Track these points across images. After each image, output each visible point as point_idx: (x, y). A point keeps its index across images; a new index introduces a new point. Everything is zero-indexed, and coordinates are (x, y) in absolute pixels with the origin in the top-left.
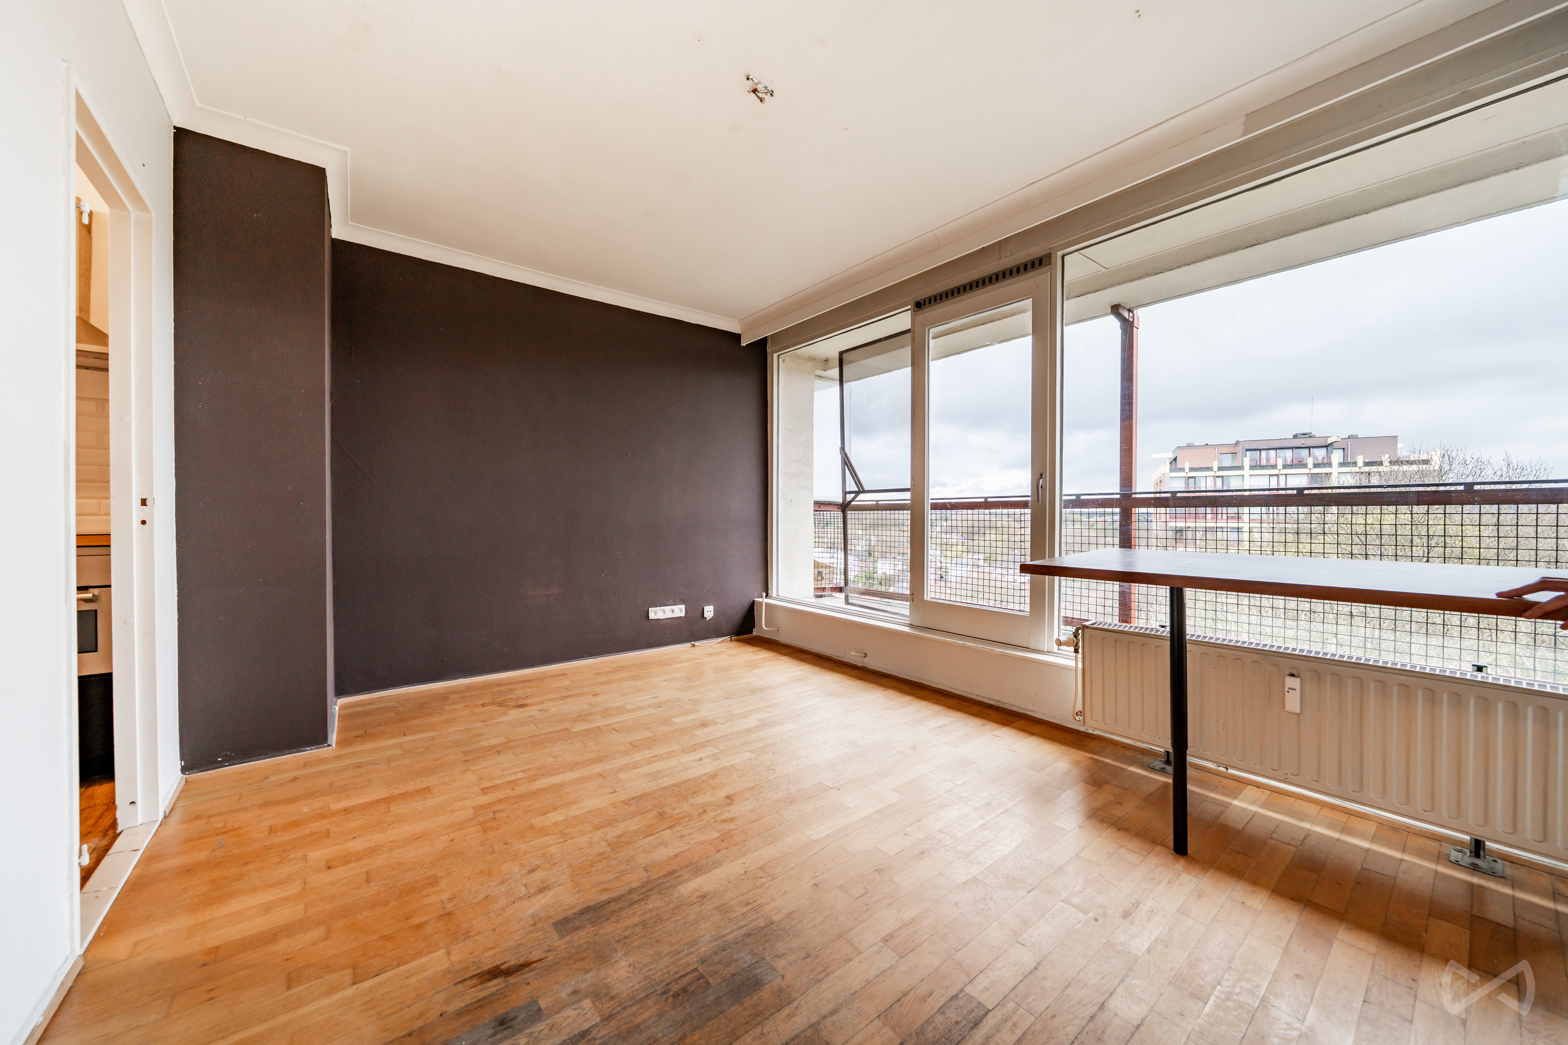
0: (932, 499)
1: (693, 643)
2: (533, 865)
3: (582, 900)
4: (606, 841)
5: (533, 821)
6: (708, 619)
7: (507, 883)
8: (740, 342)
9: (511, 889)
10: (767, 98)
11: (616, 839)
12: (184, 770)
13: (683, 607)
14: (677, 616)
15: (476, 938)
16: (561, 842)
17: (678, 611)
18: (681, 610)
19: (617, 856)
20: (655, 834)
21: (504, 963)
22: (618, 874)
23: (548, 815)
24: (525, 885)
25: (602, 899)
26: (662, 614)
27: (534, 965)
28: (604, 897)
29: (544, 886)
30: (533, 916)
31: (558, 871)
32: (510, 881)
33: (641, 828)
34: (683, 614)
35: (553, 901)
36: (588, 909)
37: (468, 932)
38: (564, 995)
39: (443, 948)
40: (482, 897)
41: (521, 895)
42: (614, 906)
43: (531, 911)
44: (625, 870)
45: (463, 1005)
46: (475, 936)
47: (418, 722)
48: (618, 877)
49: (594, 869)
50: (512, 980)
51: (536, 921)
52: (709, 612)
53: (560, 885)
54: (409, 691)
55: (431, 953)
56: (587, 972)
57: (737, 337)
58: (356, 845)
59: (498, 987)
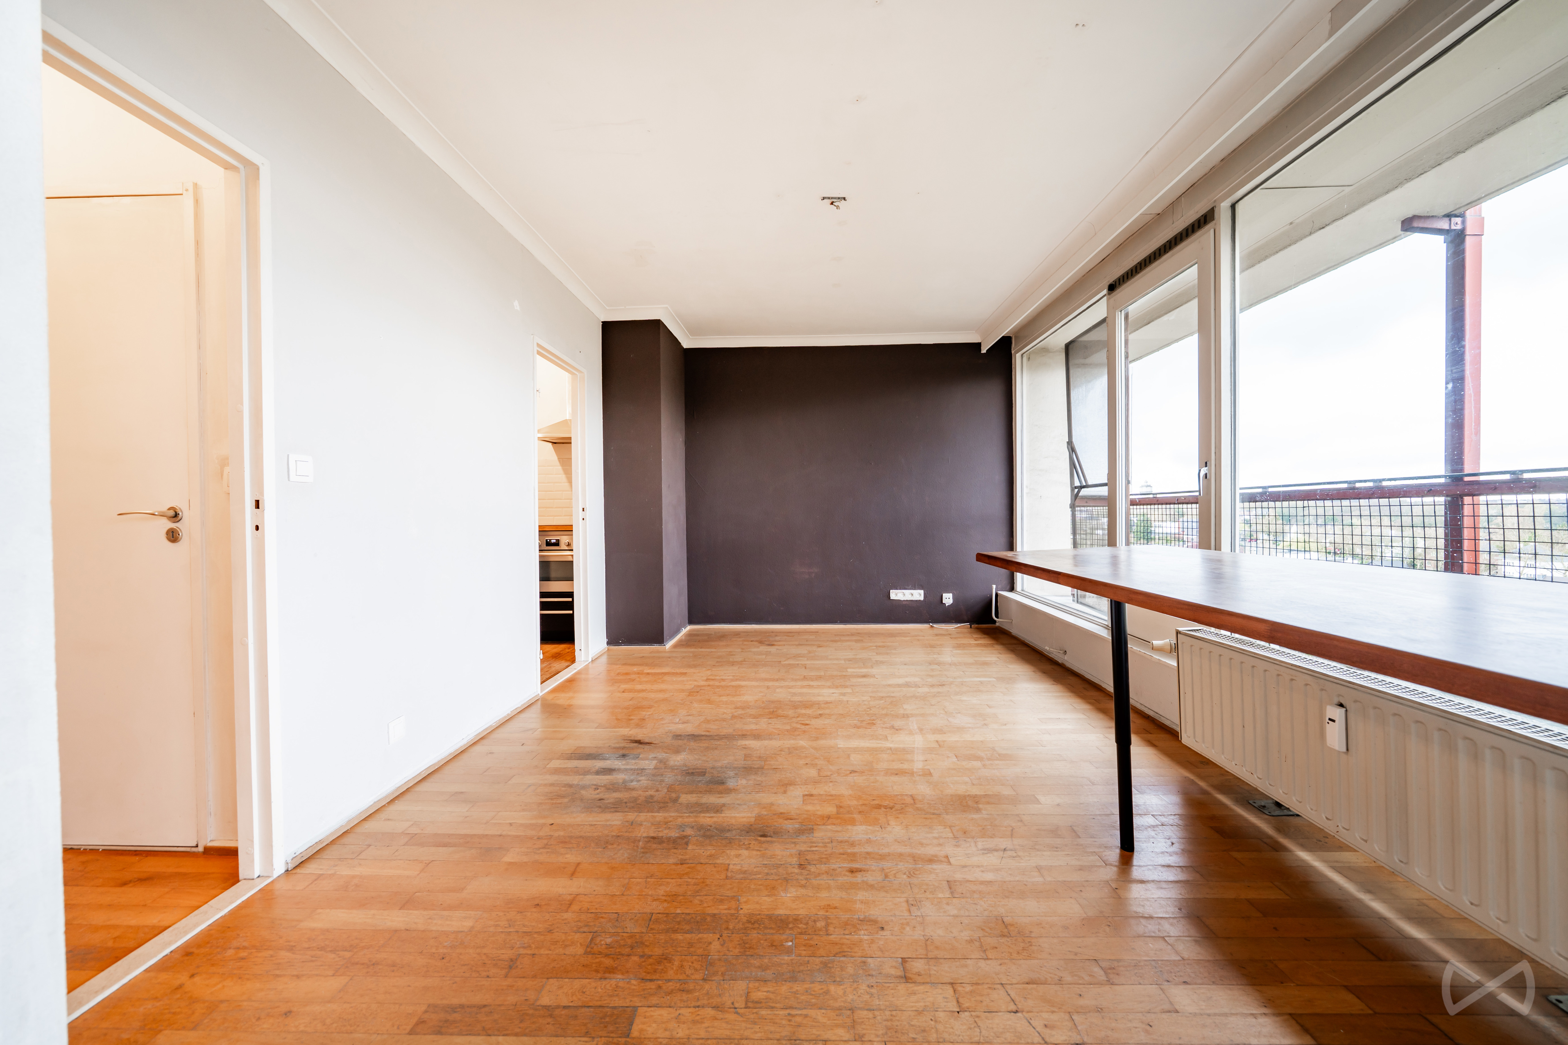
1: (931, 624)
2: (693, 713)
3: (694, 732)
4: (733, 714)
5: (714, 697)
6: (947, 605)
7: (675, 716)
8: (980, 350)
9: (674, 719)
11: (738, 715)
12: (608, 643)
13: (922, 592)
14: (916, 599)
15: (644, 730)
16: (713, 709)
17: (918, 595)
18: (920, 595)
19: (729, 721)
20: (759, 718)
21: (644, 740)
23: (723, 697)
24: (680, 720)
25: (702, 734)
26: (902, 596)
27: (652, 744)
28: (704, 733)
29: (687, 722)
31: (698, 719)
32: (677, 716)
33: (756, 714)
34: (922, 598)
35: (684, 728)
36: (693, 735)
37: (644, 727)
38: (650, 757)
39: (631, 729)
40: (661, 718)
41: (675, 722)
42: (703, 738)
44: (725, 728)
45: (618, 746)
47: (713, 643)
48: (719, 729)
49: (713, 723)
50: (640, 746)
51: (669, 732)
52: (948, 599)
53: (693, 724)
54: (725, 628)
55: (627, 729)
56: (666, 753)
57: (978, 345)
58: (639, 687)
59: (634, 746)
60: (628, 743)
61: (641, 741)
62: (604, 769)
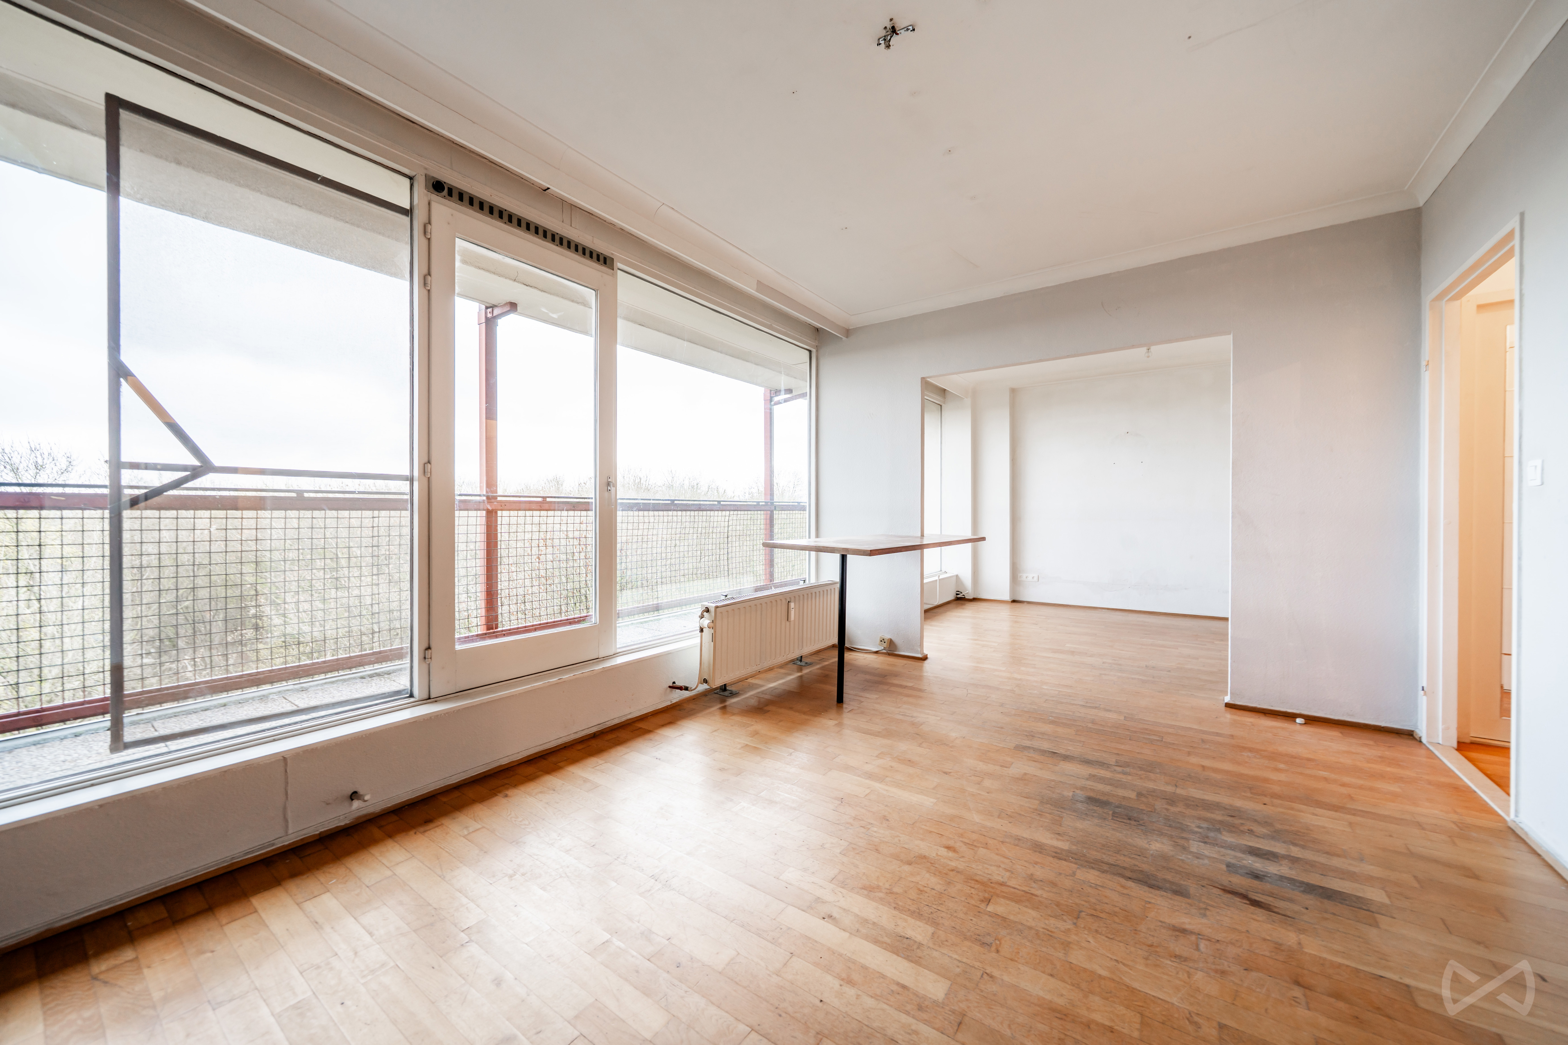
2: (1175, 964)
3: (1150, 895)
4: (1075, 924)
5: (1136, 1034)
7: (1218, 967)
9: (1215, 957)
11: (1065, 917)
15: (1268, 938)
16: (1124, 964)
19: (1083, 903)
20: (1023, 891)
21: (1246, 903)
22: (1100, 889)
23: (1107, 1023)
24: (1197, 948)
25: (1133, 883)
27: (1220, 887)
28: (1130, 884)
29: (1177, 933)
30: (1204, 915)
31: (1153, 936)
32: (1213, 967)
33: (1026, 907)
35: (1177, 913)
36: (1151, 886)
37: (1276, 948)
39: (1306, 953)
40: (1254, 974)
41: (1207, 943)
43: (1204, 921)
44: (1091, 886)
46: (1269, 940)
48: (1102, 887)
49: (1117, 909)
51: (1204, 912)
53: (1161, 921)
55: (1320, 957)
59: (1256, 894)
60: (1272, 904)
61: (1248, 902)
62: (1268, 859)
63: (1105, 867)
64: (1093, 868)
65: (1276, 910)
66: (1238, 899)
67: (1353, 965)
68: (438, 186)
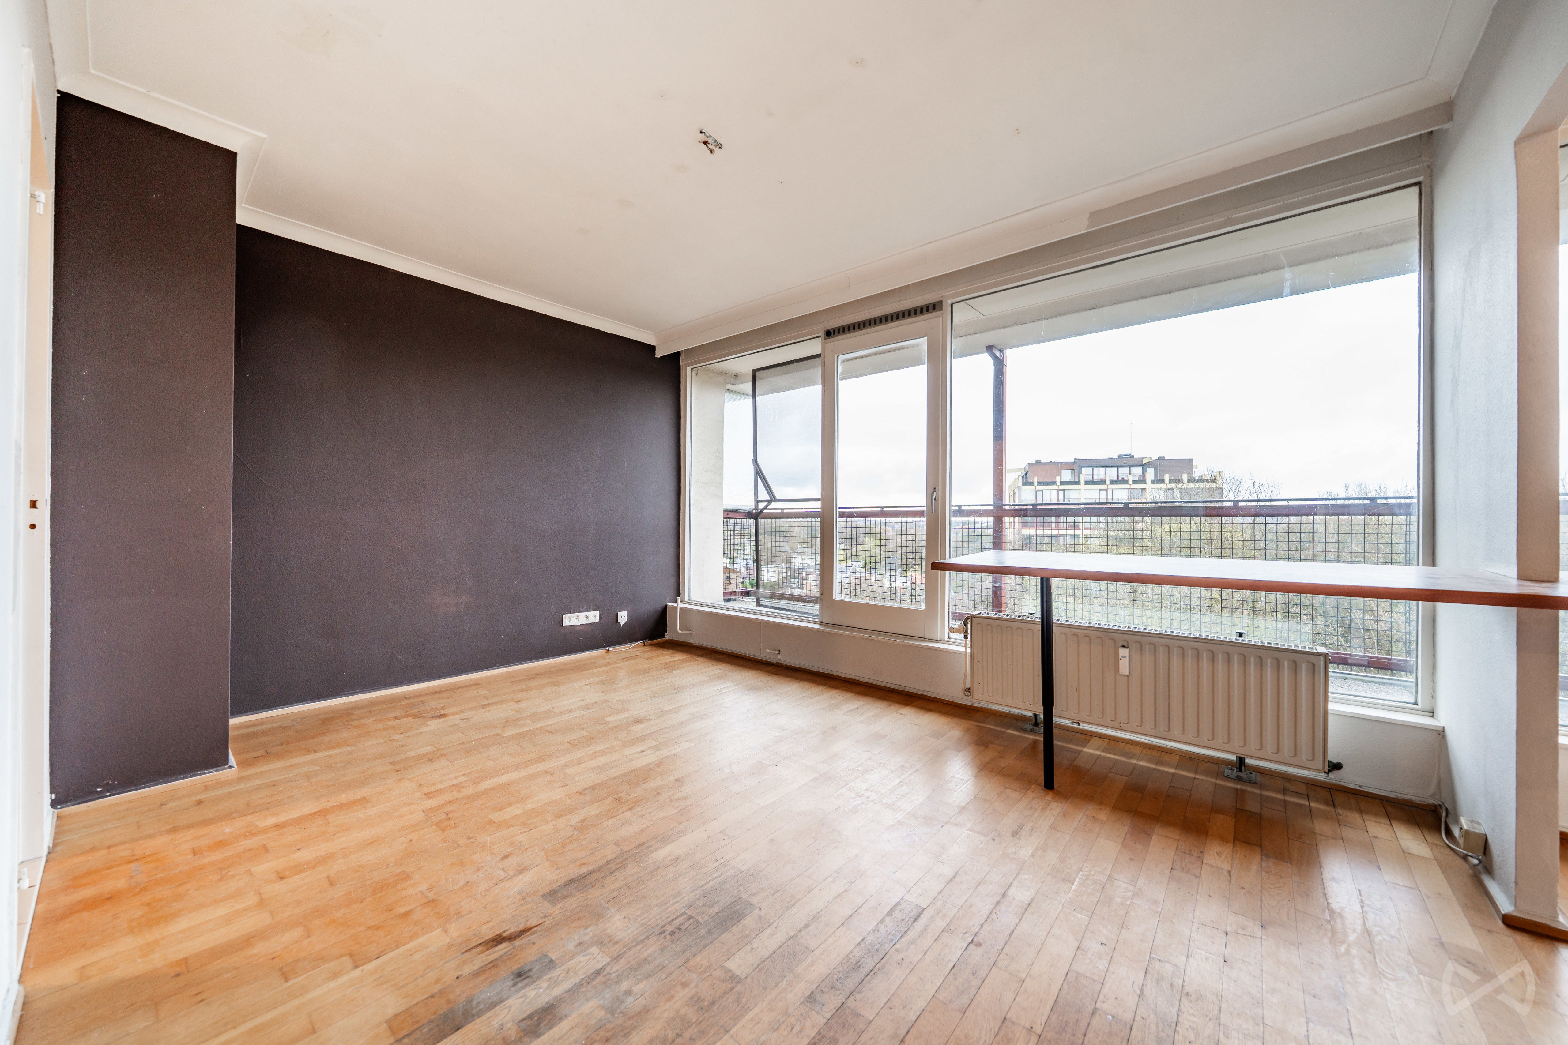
0: (840, 508)
1: (607, 648)
2: (505, 852)
3: (563, 875)
4: (571, 826)
5: (490, 816)
6: (622, 624)
7: (483, 870)
8: (654, 354)
9: (490, 874)
10: (716, 150)
11: (580, 824)
13: (597, 613)
14: (591, 622)
15: (469, 916)
16: (526, 832)
17: (592, 617)
18: (596, 616)
19: (585, 837)
20: (617, 815)
21: (505, 932)
22: (591, 851)
23: (505, 810)
24: (502, 869)
25: (583, 872)
26: (576, 620)
27: (535, 929)
28: (584, 870)
29: (522, 868)
30: (519, 893)
31: (531, 855)
32: (486, 868)
33: (602, 812)
34: (597, 620)
35: (536, 878)
36: (572, 881)
37: (459, 913)
38: (571, 946)
39: (438, 928)
40: (461, 883)
41: (501, 878)
43: (516, 889)
44: (598, 847)
45: (476, 968)
46: (467, 914)
47: (327, 738)
48: (592, 853)
49: (566, 850)
51: (524, 897)
52: (623, 617)
53: (537, 866)
54: (302, 709)
55: (427, 933)
56: (587, 927)
57: (652, 348)
59: (506, 950)
60: (487, 953)
61: (504, 935)
62: (530, 1017)
63: (613, 866)
64: (616, 858)
65: (480, 949)
66: (512, 930)
67: (402, 949)
68: (829, 334)
